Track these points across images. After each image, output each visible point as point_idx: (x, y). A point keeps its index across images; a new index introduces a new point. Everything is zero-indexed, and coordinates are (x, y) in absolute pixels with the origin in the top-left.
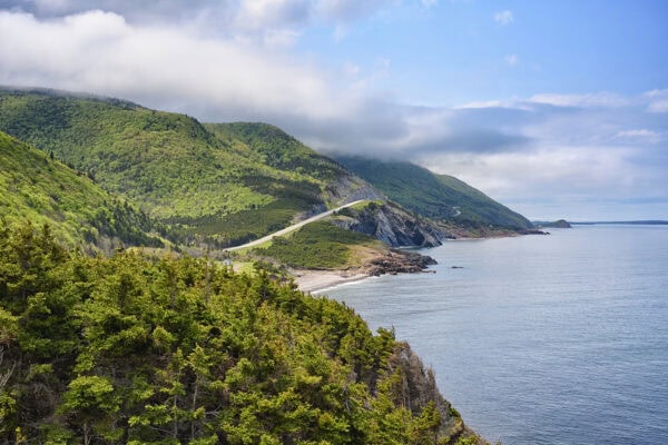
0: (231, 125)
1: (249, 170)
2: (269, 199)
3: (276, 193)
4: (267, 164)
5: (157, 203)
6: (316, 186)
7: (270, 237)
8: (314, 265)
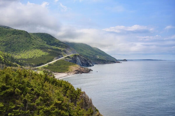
0: (37, 33)
1: (42, 46)
2: (47, 54)
3: (49, 52)
4: (47, 44)
5: (16, 55)
6: (60, 50)
7: (48, 64)
8: (60, 71)
